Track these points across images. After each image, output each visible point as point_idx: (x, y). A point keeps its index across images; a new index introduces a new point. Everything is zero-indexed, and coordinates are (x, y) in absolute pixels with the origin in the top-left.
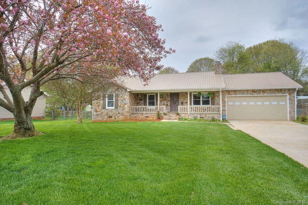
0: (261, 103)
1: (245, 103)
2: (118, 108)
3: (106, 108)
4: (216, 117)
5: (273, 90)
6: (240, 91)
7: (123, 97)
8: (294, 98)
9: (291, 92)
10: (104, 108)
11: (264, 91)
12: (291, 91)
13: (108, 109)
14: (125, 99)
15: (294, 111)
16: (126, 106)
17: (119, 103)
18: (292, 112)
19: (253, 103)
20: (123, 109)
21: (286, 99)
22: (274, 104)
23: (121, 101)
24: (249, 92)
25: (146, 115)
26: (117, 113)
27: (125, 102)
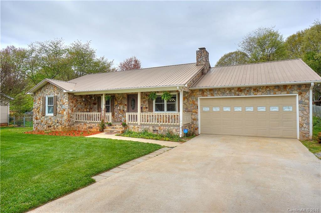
0: (252, 108)
1: (227, 109)
2: (57, 115)
3: (46, 115)
4: (174, 131)
5: (271, 86)
6: (219, 89)
7: (62, 101)
8: (309, 100)
9: (303, 91)
10: (44, 114)
11: (256, 89)
12: (303, 88)
13: (47, 117)
14: (64, 104)
15: (308, 124)
16: (65, 113)
17: (58, 108)
18: (304, 126)
19: (239, 109)
20: (62, 117)
21: (295, 102)
22: (273, 110)
23: (60, 106)
24: (233, 91)
25: (89, 125)
26: (56, 121)
27: (64, 107)
